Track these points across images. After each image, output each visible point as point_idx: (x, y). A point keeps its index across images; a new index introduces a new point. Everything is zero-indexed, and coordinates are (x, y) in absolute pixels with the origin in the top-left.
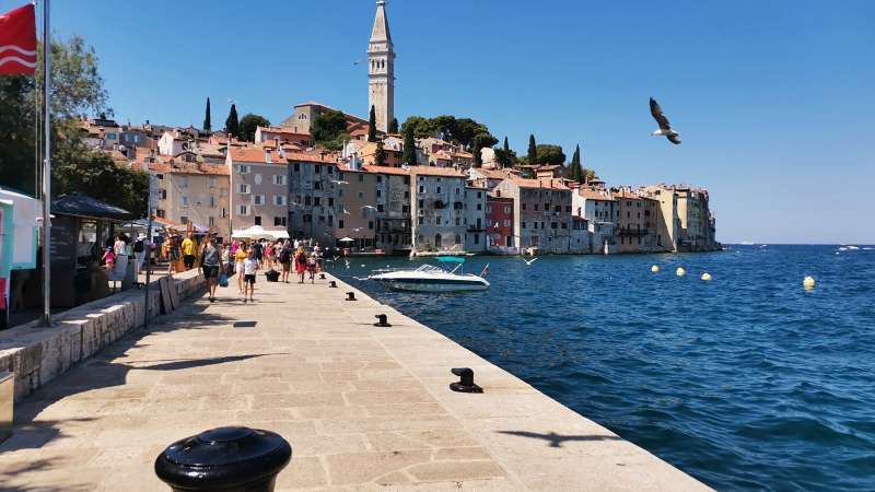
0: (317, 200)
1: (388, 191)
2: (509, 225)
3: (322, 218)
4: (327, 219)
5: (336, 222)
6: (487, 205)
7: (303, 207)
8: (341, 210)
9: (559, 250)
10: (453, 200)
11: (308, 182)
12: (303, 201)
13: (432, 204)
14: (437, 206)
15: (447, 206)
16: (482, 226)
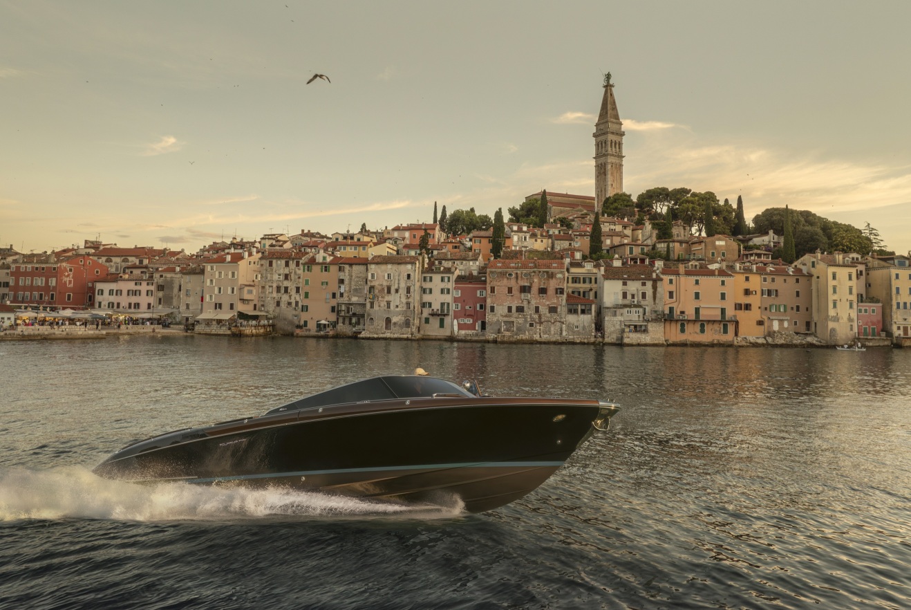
0: (286, 288)
5: (300, 307)
6: (455, 288)
7: (275, 295)
8: (307, 295)
9: (545, 337)
10: (403, 285)
11: (280, 275)
12: (275, 290)
13: (383, 289)
14: (389, 292)
15: (397, 291)
16: (448, 310)
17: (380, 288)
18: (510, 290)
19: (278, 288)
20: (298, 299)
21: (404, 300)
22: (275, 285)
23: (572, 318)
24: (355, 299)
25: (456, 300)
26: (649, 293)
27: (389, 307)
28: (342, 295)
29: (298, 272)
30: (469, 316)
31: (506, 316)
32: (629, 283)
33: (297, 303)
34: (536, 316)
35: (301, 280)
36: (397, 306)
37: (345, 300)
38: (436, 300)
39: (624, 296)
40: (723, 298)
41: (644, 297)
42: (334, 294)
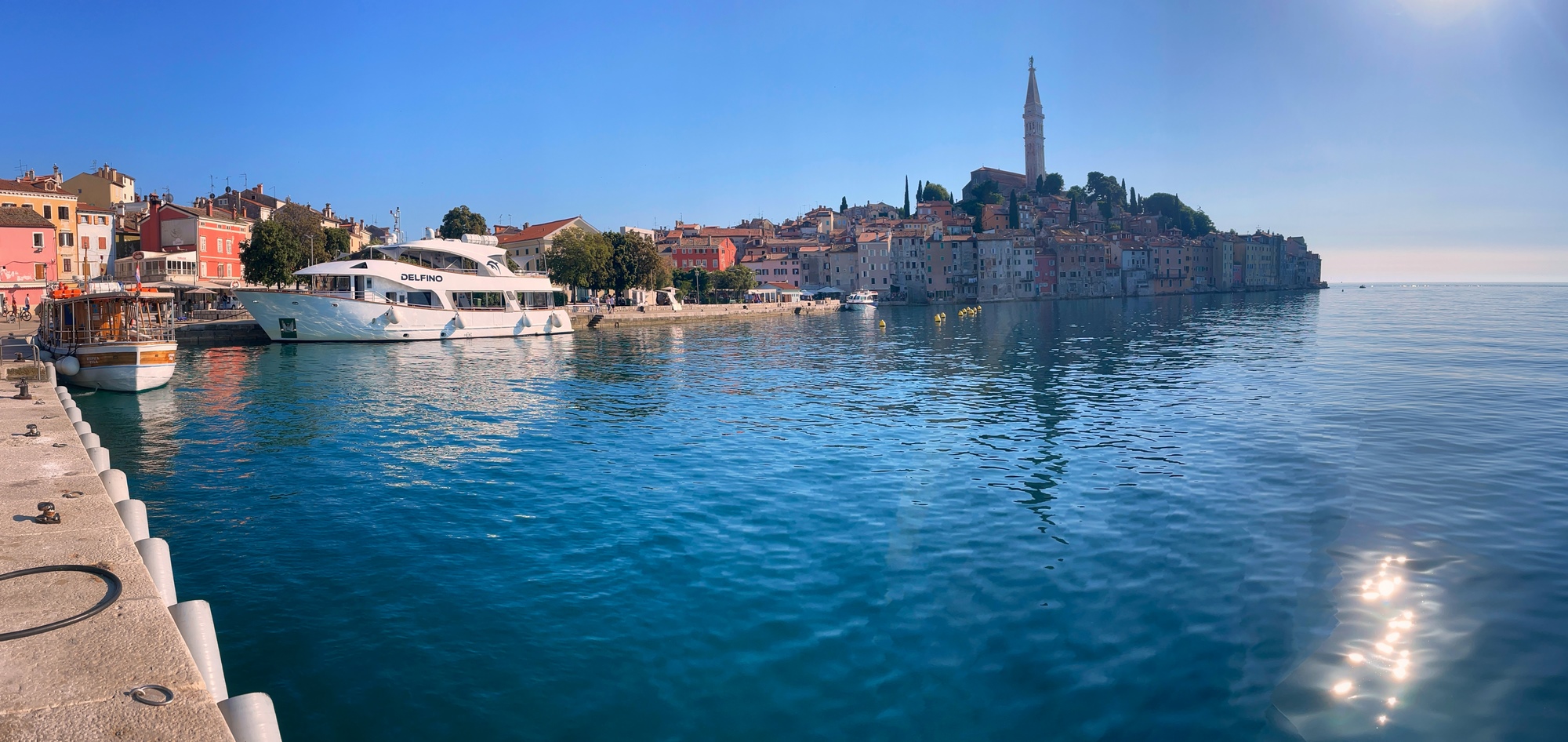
0: (914, 264)
1: (961, 255)
2: (1054, 275)
3: (917, 277)
4: (921, 278)
5: (926, 279)
6: (1035, 259)
7: (905, 269)
8: (930, 270)
9: (1095, 294)
10: (1004, 258)
11: (908, 252)
12: (905, 265)
13: (990, 262)
14: (994, 264)
15: (1000, 263)
16: (1031, 277)
17: (988, 261)
18: (1073, 261)
19: (908, 263)
20: (924, 273)
21: (1006, 270)
22: (905, 262)
23: (1109, 279)
24: (965, 271)
25: (1036, 269)
26: (1146, 261)
27: (995, 276)
28: (955, 269)
29: (922, 249)
30: (1046, 281)
31: (1071, 280)
32: (1136, 252)
33: (923, 276)
34: (1089, 279)
35: (924, 256)
36: (1001, 276)
37: (958, 271)
38: (1024, 268)
39: (1133, 263)
40: (1180, 263)
41: (1144, 263)
42: (949, 267)
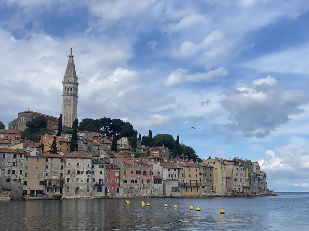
0: (14, 171)
1: (52, 166)
2: (118, 181)
3: (16, 180)
4: (18, 181)
5: (23, 182)
6: (105, 171)
7: (6, 175)
8: (26, 175)
9: (146, 195)
11: (9, 163)
12: (7, 172)
13: (75, 171)
14: (78, 173)
15: (82, 173)
16: (103, 183)
18: (132, 173)
20: (21, 177)
21: (86, 178)
24: (54, 177)
25: (106, 177)
26: (177, 175)
27: (78, 181)
28: (47, 174)
29: (21, 161)
30: (112, 185)
31: (131, 185)
32: (171, 170)
34: (142, 185)
35: (23, 166)
36: (82, 181)
37: (48, 177)
38: (98, 177)
39: (169, 176)
40: (197, 177)
41: (175, 176)
42: (42, 174)
